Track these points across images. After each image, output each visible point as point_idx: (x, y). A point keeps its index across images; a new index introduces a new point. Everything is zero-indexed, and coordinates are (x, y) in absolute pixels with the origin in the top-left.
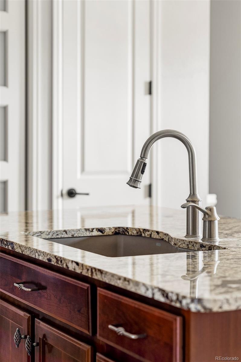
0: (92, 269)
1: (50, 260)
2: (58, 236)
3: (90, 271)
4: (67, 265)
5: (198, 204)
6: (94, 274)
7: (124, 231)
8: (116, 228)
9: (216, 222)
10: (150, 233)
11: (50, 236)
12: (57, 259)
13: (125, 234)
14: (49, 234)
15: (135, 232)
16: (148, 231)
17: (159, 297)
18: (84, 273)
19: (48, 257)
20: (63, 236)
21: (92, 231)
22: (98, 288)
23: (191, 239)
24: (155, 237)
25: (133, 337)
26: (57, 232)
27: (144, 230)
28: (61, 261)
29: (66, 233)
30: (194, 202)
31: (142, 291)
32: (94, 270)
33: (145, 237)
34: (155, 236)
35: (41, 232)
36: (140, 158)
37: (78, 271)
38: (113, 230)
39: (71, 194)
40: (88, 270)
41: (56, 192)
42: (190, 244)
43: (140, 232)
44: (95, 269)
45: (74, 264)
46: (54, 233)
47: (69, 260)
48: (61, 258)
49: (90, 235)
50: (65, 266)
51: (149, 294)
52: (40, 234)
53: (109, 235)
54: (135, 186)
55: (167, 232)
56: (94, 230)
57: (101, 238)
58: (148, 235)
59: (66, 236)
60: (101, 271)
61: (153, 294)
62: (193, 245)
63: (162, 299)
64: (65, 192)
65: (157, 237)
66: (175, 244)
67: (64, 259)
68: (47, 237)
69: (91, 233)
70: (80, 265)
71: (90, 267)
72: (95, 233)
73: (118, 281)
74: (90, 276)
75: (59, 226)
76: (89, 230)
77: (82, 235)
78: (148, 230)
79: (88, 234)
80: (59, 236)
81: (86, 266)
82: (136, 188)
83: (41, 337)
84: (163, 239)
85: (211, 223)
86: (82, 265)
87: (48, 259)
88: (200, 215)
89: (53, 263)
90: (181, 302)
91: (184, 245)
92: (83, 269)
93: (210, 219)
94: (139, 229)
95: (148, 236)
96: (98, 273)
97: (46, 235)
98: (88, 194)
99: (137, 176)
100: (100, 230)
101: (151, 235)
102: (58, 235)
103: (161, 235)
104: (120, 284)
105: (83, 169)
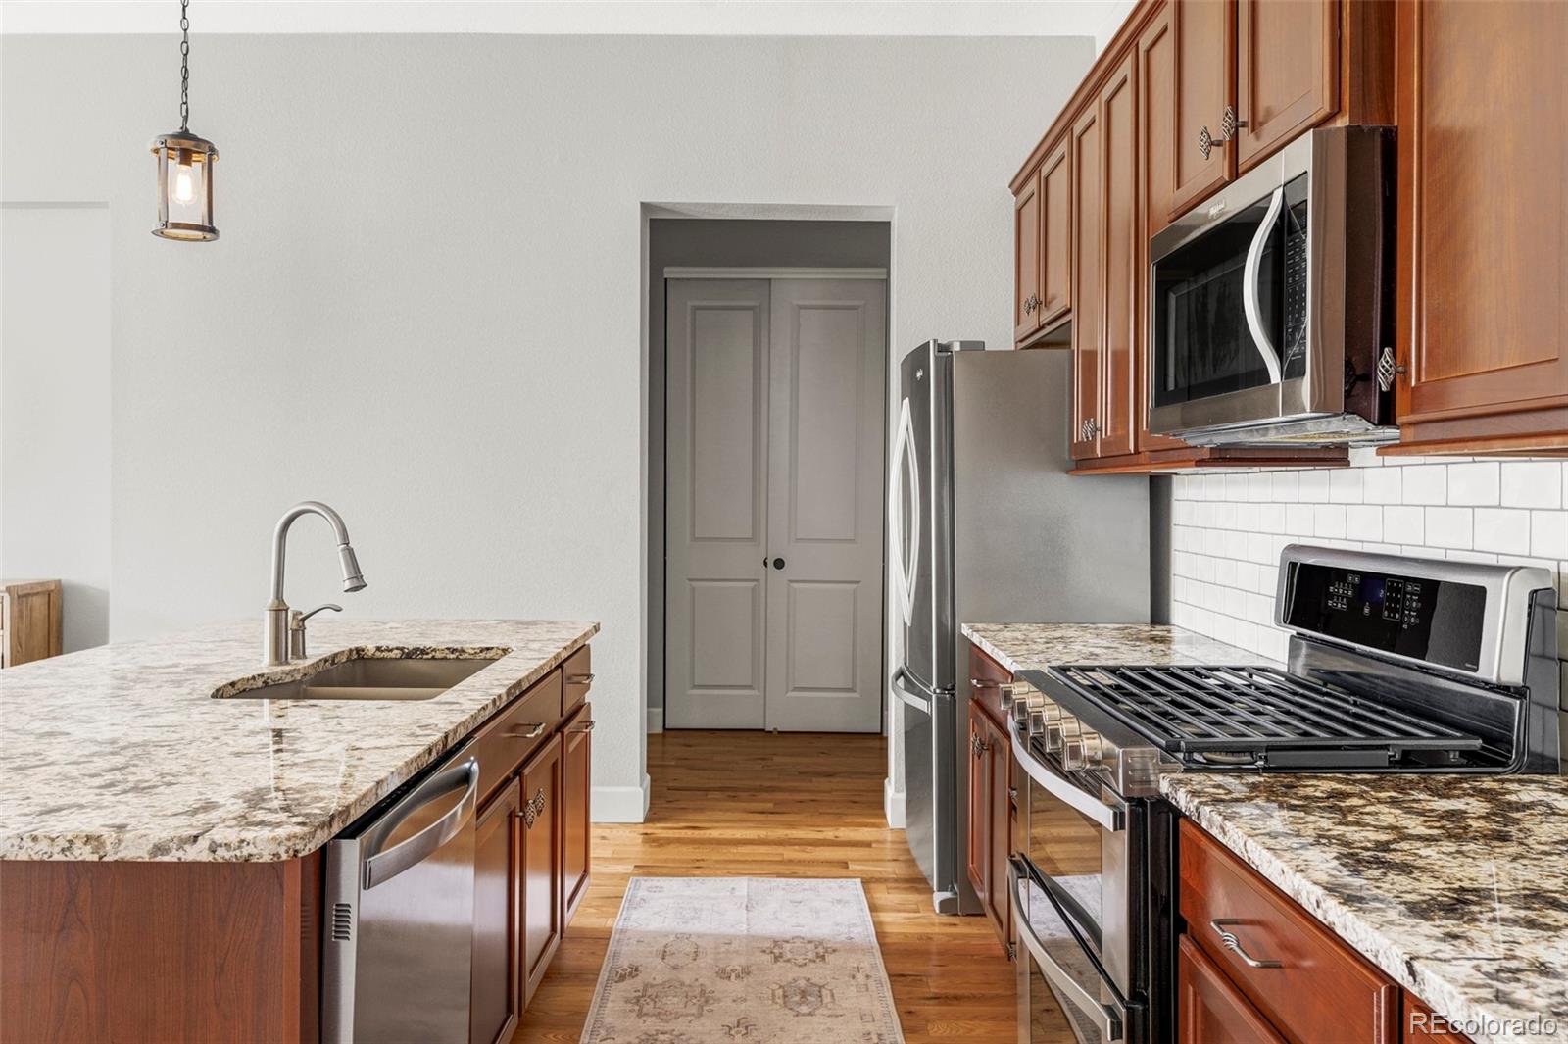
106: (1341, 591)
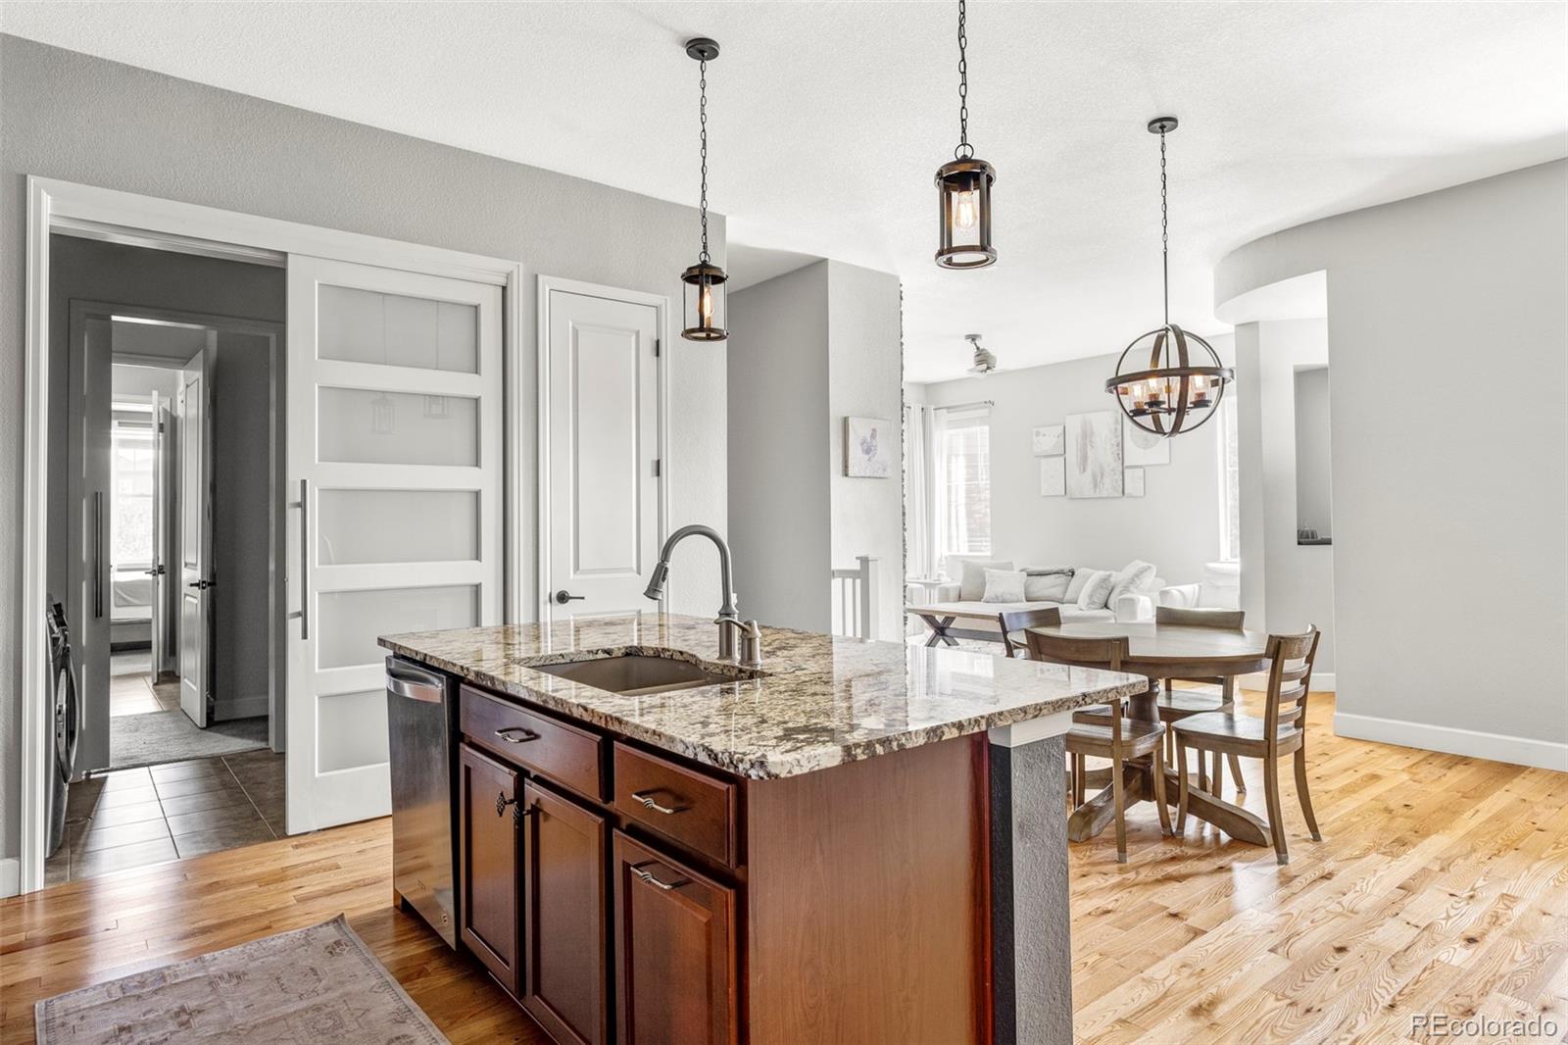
0: (606, 717)
1: (545, 701)
2: (552, 662)
3: (603, 719)
4: (570, 710)
5: (733, 618)
6: (610, 723)
7: (637, 650)
8: (627, 648)
9: (758, 640)
10: (670, 653)
11: (541, 663)
12: (556, 702)
13: (639, 655)
15: (652, 652)
16: (669, 650)
17: (703, 758)
18: (595, 721)
19: (544, 698)
20: (558, 661)
21: (597, 653)
22: (615, 742)
23: (726, 662)
25: (668, 811)
26: (550, 656)
27: (663, 649)
28: (562, 705)
29: (563, 657)
30: (728, 615)
31: (679, 749)
32: (609, 719)
33: (665, 658)
34: (677, 656)
36: (660, 562)
37: (587, 718)
38: (623, 651)
39: (563, 598)
40: (601, 718)
41: (543, 597)
42: (725, 668)
43: (658, 651)
44: (610, 716)
45: (581, 710)
46: (546, 658)
47: (573, 704)
48: (561, 700)
49: (594, 658)
50: (567, 711)
51: (690, 754)
52: (526, 662)
53: (618, 657)
54: (654, 596)
55: (694, 653)
56: (600, 652)
57: (607, 660)
59: (563, 661)
60: (620, 721)
61: (696, 754)
62: (729, 670)
63: (709, 762)
64: (554, 596)
65: (681, 658)
66: (705, 668)
67: (568, 703)
68: (538, 664)
69: (594, 656)
70: (590, 712)
71: (603, 714)
72: (601, 655)
73: (645, 735)
74: (604, 726)
75: (548, 648)
76: (592, 652)
77: (584, 659)
79: (591, 657)
80: (554, 662)
81: (598, 713)
82: (652, 599)
83: (534, 803)
85: (751, 641)
86: (593, 711)
87: (543, 701)
88: (736, 632)
89: (550, 707)
90: (736, 767)
91: (717, 670)
92: (593, 717)
93: (749, 637)
94: (657, 648)
95: (669, 657)
96: (616, 723)
97: (537, 661)
98: (583, 598)
99: (657, 585)
100: (608, 652)
102: (551, 660)
103: (685, 655)
104: (647, 739)
105: (577, 568)
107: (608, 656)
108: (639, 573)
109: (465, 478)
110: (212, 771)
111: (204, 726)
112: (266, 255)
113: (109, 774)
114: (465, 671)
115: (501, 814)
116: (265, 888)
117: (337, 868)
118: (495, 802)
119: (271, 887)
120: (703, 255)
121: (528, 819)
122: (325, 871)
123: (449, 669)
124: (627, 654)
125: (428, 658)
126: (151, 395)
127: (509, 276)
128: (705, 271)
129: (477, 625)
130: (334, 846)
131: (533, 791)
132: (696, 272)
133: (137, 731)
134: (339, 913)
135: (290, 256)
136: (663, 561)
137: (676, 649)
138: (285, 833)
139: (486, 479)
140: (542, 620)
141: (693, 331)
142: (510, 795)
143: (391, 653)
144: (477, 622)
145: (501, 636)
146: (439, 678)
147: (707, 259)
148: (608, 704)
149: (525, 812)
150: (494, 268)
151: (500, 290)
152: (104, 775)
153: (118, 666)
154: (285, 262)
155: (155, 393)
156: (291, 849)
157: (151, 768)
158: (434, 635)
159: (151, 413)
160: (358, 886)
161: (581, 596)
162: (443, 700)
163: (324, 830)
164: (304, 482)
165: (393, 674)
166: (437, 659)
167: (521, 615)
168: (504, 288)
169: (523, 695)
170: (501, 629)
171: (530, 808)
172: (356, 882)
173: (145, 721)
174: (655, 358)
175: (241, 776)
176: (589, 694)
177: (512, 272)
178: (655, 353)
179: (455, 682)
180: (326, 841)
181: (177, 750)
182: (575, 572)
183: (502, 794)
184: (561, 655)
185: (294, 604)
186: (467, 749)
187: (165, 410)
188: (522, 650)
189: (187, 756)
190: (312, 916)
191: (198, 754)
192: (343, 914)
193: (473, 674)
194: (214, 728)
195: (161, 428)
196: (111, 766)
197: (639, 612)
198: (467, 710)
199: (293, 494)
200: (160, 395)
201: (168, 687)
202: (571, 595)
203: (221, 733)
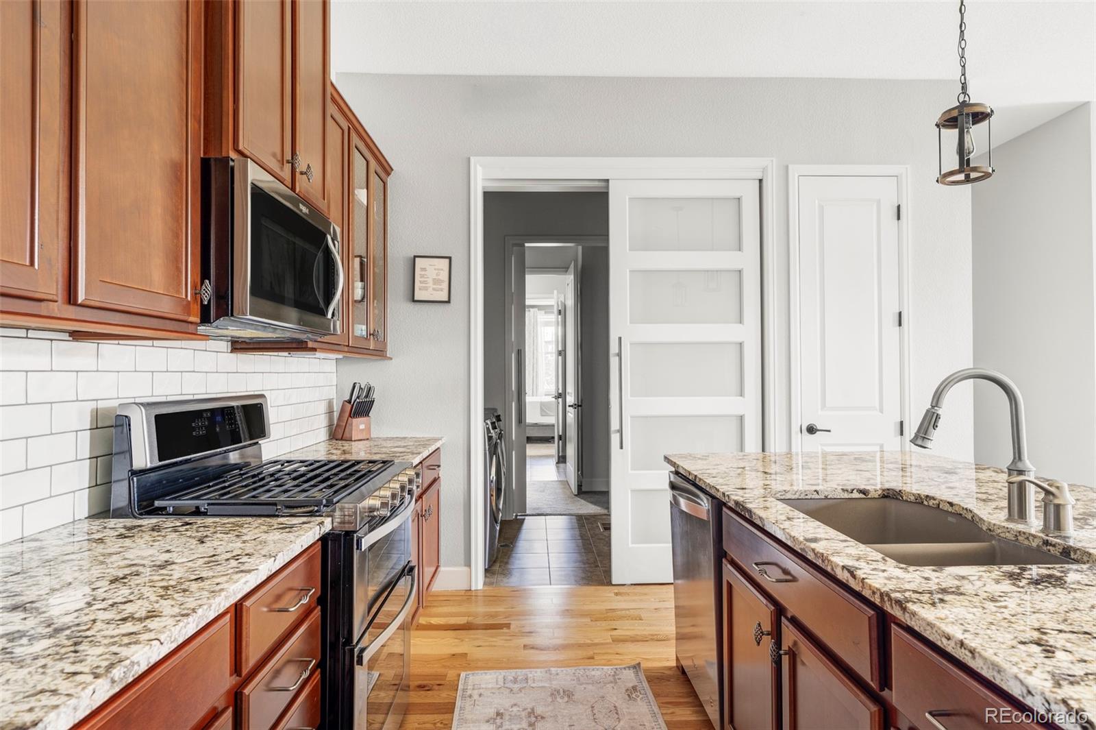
0: (882, 594)
2: (807, 497)
3: (878, 595)
4: (834, 570)
5: (1029, 476)
6: (887, 603)
7: (896, 494)
8: (884, 490)
9: (1069, 508)
10: (937, 502)
11: (796, 497)
12: (816, 555)
13: (897, 499)
14: (795, 494)
15: (912, 498)
16: (934, 499)
18: (868, 594)
20: (813, 497)
21: (852, 492)
22: (893, 626)
23: (1020, 528)
24: (945, 509)
26: (805, 491)
27: (927, 496)
28: (824, 561)
29: (818, 493)
30: (1021, 472)
31: (1012, 688)
32: (885, 597)
33: (929, 506)
34: (947, 507)
35: (785, 491)
36: (930, 407)
37: (854, 586)
38: (880, 492)
39: (811, 430)
40: (874, 592)
41: (795, 429)
42: (1020, 535)
43: (921, 498)
45: (847, 573)
46: (802, 493)
47: (837, 564)
49: (849, 497)
50: (830, 569)
51: (1036, 705)
52: (781, 496)
53: (874, 498)
54: (923, 445)
55: (968, 507)
56: (855, 491)
57: (863, 501)
58: (933, 504)
59: (817, 497)
62: (1027, 538)
64: (804, 428)
66: (989, 530)
67: (830, 561)
69: (850, 494)
70: (858, 579)
71: (878, 588)
72: (856, 495)
74: (879, 604)
76: (847, 491)
77: (839, 497)
78: (933, 497)
79: (846, 495)
80: (809, 497)
81: (870, 584)
82: (925, 448)
83: (791, 646)
84: (961, 514)
85: (1058, 507)
86: (862, 580)
89: (810, 558)
91: (1007, 534)
92: (864, 587)
93: (1055, 501)
94: (919, 494)
95: (935, 506)
96: (896, 606)
97: (792, 494)
98: (829, 431)
99: (926, 432)
100: (863, 492)
101: (939, 505)
102: (807, 495)
103: (956, 508)
105: (824, 406)
106: (200, 424)
107: (864, 496)
108: (881, 411)
109: (730, 332)
110: (576, 526)
111: (576, 493)
112: (596, 184)
113: (527, 518)
114: (727, 498)
115: (759, 644)
116: (594, 623)
117: (641, 620)
118: (753, 630)
119: (598, 623)
120: (962, 96)
121: (785, 660)
122: (632, 619)
123: (713, 492)
124: (884, 497)
125: (697, 480)
126: (553, 293)
127: (764, 170)
128: (966, 110)
129: (742, 451)
130: (641, 600)
131: (790, 635)
132: (955, 113)
133: (544, 491)
134: (638, 662)
135: (610, 181)
136: (933, 407)
137: (944, 498)
138: (611, 581)
139: (748, 333)
140: (794, 450)
141: (952, 173)
142: (767, 627)
143: (673, 469)
144: (742, 449)
145: (760, 463)
146: (707, 499)
147: (967, 99)
148: (881, 574)
149: (782, 652)
150: (751, 166)
151: (758, 182)
152: (523, 517)
153: (531, 450)
154: (607, 187)
155: (555, 292)
156: (613, 595)
157: (547, 517)
158: (704, 458)
159: (553, 306)
160: (652, 640)
161: (828, 429)
162: (708, 517)
163: (635, 585)
164: (620, 338)
165: (673, 486)
166: (705, 482)
167: (776, 445)
168: (761, 181)
169: (780, 535)
170: (761, 456)
171: (787, 649)
172: (652, 635)
173: (548, 486)
174: (897, 221)
175: (592, 532)
176: (853, 551)
177: (767, 167)
178: (896, 217)
179: (719, 505)
180: (635, 594)
181: (561, 508)
182: (822, 409)
183: (759, 625)
184: (815, 491)
185: (614, 425)
186: (729, 566)
187: (561, 301)
188: (778, 485)
189: (565, 513)
190: (621, 657)
191: (571, 512)
192: (639, 663)
193: (733, 503)
194: (582, 496)
195: (560, 312)
196: (528, 512)
197: (882, 446)
198: (729, 533)
199: (613, 348)
200: (558, 293)
201: (562, 465)
202: (818, 428)
203: (585, 500)
